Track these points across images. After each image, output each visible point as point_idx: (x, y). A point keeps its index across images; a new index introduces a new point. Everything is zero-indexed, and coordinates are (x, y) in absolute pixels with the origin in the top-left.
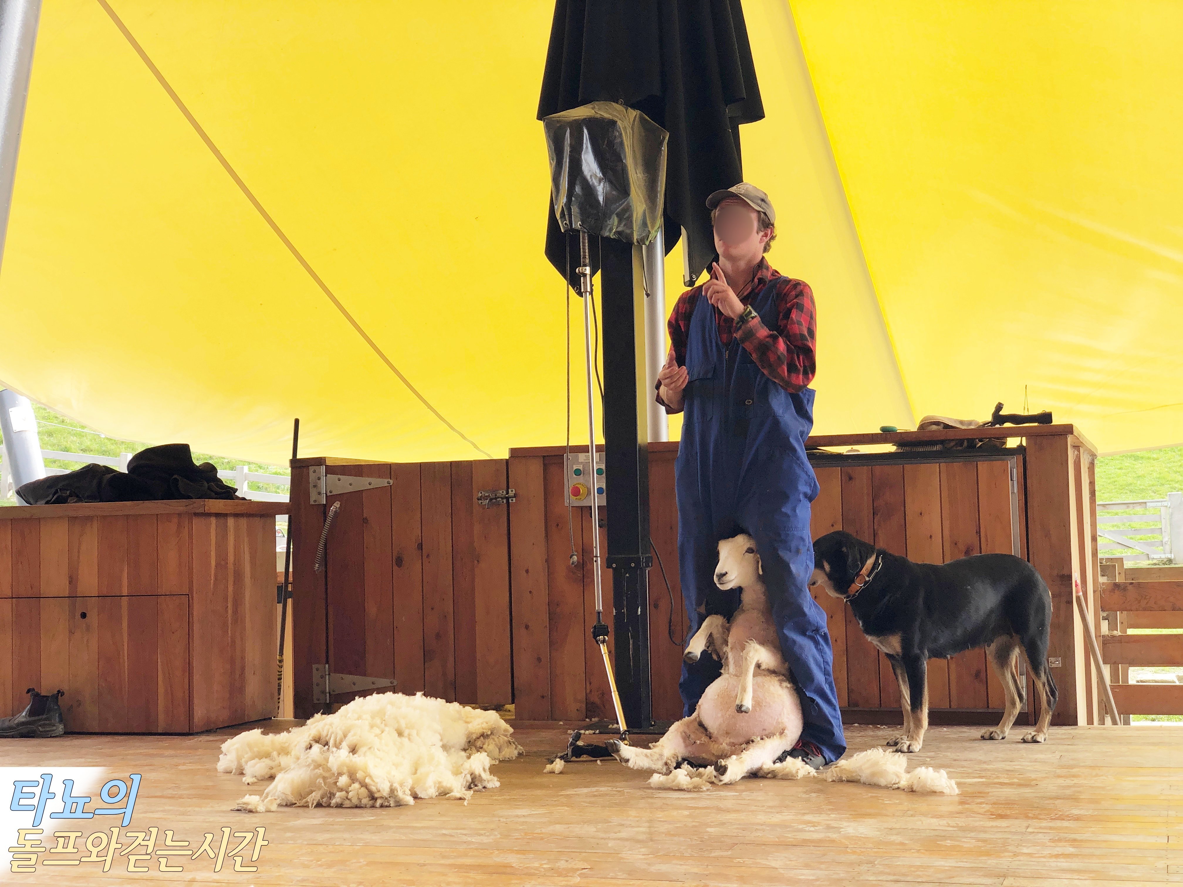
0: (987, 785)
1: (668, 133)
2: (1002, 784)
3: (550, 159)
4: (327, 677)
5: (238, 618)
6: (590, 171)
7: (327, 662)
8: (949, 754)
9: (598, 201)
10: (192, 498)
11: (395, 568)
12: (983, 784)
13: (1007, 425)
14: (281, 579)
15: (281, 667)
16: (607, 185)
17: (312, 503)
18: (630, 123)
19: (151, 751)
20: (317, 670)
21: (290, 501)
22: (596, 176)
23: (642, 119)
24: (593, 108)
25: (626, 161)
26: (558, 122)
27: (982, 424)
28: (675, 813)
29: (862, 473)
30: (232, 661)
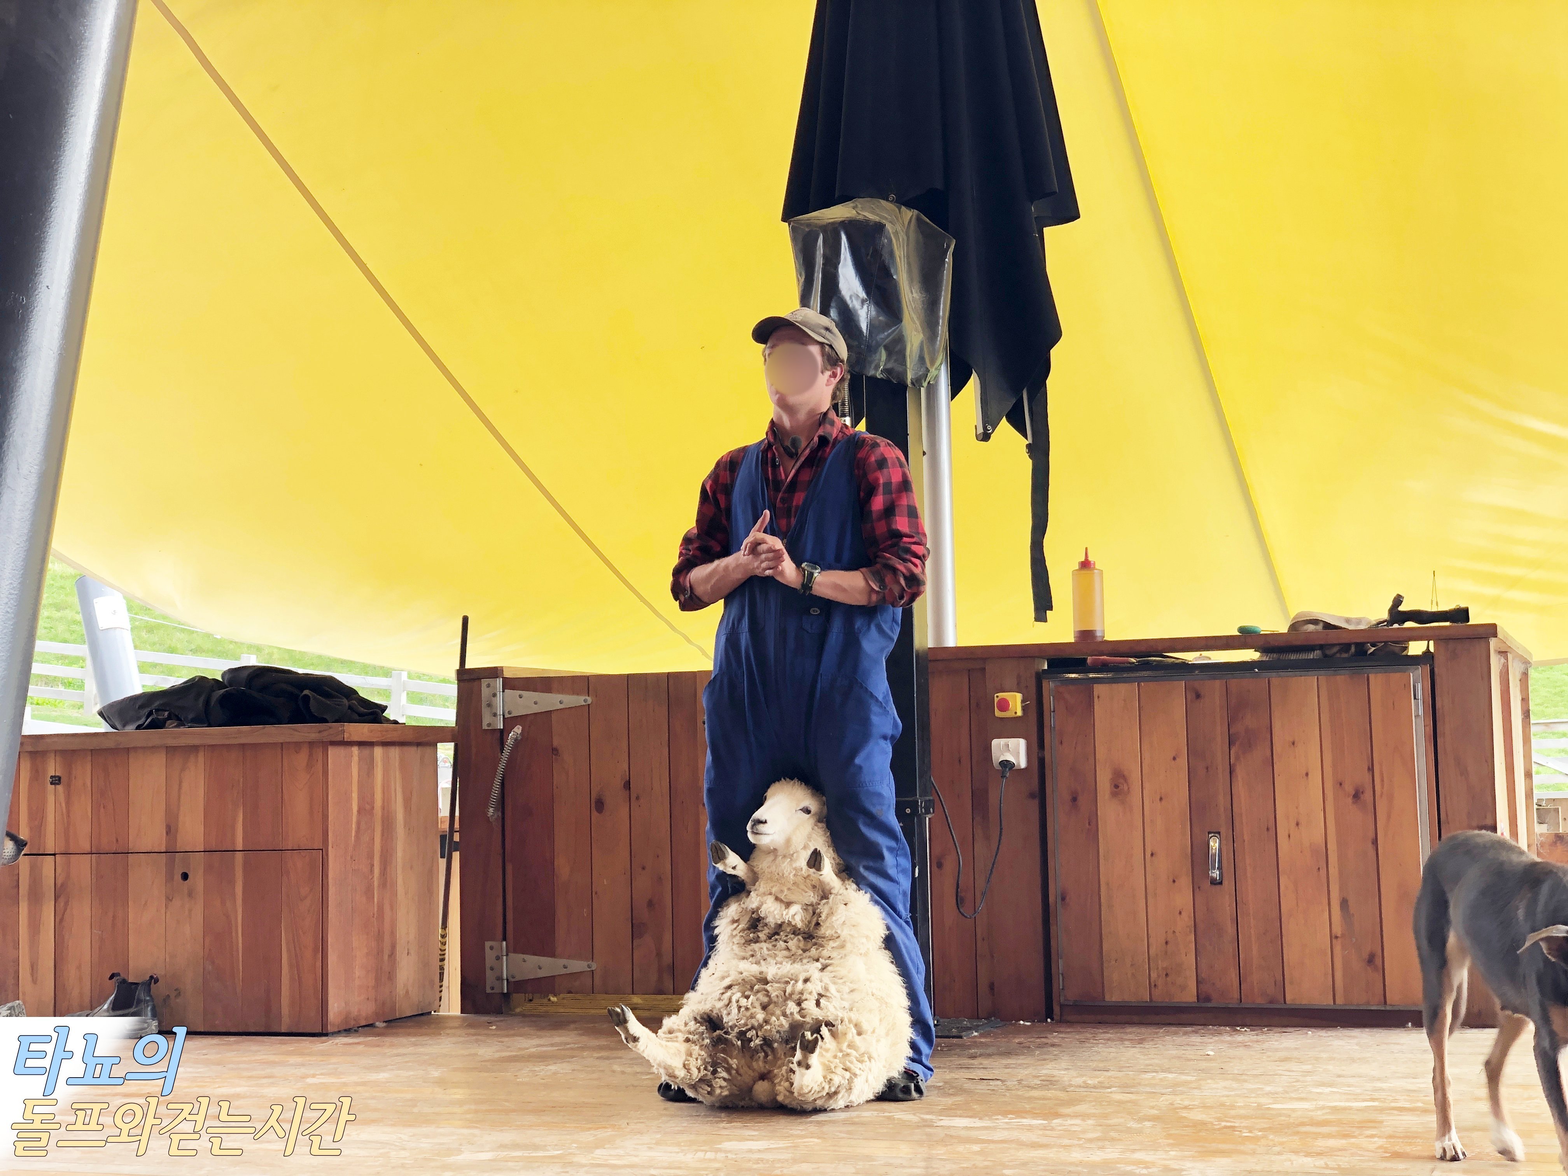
0: (1381, 1110)
1: (955, 241)
2: (1401, 1109)
3: (797, 274)
4: (505, 958)
5: (386, 881)
6: (849, 289)
7: (504, 939)
8: (1330, 1067)
9: (861, 332)
10: (327, 722)
11: (595, 813)
12: (1375, 1109)
13: (1409, 624)
14: (446, 826)
15: (444, 944)
16: (872, 308)
17: (485, 727)
18: (903, 225)
19: (272, 1058)
20: (492, 948)
21: (456, 725)
22: (858, 296)
23: (918, 219)
24: (854, 208)
25: (898, 277)
26: (809, 225)
27: (1375, 622)
28: (961, 1148)
29: (1214, 688)
30: (379, 937)
